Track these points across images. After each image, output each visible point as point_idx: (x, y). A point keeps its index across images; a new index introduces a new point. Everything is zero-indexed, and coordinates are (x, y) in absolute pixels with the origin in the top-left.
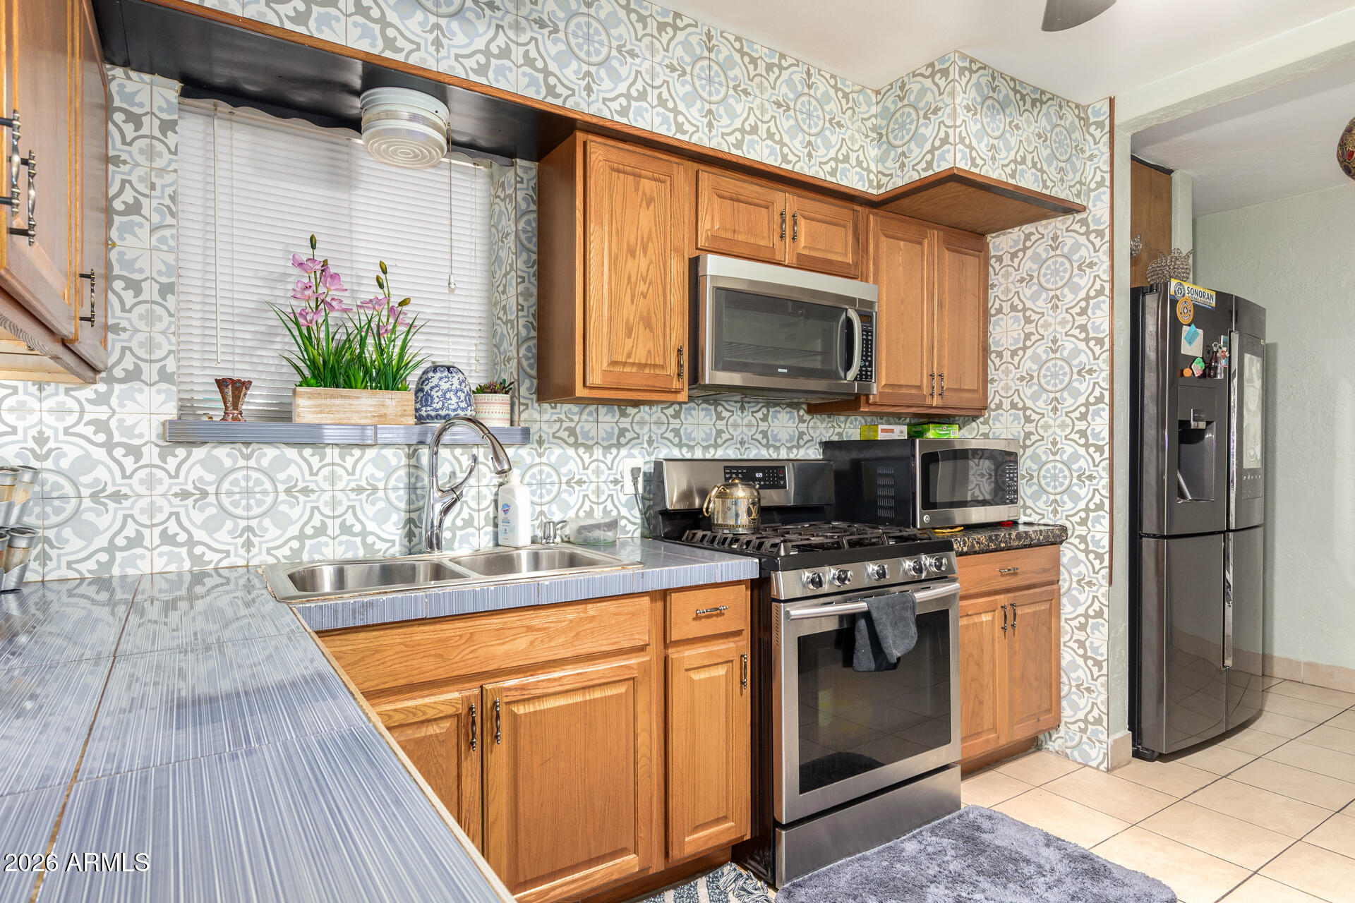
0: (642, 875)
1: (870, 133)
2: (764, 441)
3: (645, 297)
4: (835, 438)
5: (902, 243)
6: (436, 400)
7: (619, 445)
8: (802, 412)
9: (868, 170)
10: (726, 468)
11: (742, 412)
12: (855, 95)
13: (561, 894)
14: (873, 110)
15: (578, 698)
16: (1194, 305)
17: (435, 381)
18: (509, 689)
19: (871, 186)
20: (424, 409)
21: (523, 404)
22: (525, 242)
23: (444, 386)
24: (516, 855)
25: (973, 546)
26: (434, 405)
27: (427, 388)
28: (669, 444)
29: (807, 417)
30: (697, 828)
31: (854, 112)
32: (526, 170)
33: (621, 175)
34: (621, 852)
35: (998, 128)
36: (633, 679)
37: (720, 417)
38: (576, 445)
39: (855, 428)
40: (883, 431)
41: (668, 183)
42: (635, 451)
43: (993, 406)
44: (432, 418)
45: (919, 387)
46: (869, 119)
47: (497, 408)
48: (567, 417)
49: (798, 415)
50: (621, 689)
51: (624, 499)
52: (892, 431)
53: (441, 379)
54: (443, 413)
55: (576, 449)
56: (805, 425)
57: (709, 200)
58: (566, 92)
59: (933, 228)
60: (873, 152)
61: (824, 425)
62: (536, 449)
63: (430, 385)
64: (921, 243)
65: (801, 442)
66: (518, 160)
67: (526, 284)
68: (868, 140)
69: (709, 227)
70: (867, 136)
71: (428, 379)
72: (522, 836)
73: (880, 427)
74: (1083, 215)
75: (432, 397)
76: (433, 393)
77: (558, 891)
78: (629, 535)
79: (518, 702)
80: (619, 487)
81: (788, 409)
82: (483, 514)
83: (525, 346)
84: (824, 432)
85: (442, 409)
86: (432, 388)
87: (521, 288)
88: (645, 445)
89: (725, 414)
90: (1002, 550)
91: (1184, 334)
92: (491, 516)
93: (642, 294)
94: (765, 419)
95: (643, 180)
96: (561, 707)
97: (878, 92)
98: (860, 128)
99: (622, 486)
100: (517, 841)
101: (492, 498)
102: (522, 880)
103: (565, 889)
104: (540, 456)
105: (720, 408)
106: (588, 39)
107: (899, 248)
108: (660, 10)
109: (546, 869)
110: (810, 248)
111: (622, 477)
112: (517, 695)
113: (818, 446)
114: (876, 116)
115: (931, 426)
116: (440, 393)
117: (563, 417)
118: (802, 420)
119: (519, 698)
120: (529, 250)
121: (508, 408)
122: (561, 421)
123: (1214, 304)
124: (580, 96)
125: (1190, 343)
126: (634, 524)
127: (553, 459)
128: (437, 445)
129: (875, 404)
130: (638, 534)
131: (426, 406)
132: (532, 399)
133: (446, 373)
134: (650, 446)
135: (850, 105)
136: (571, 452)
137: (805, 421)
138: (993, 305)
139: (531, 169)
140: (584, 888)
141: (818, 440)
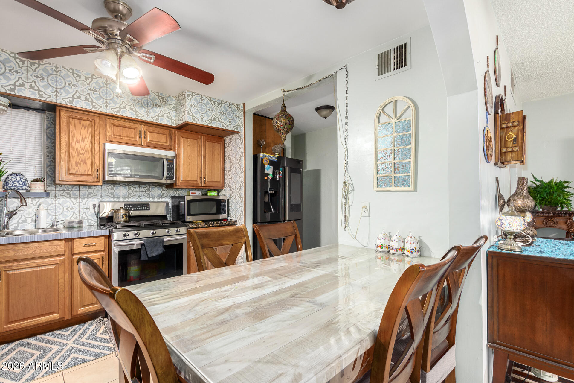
0: (61, 320)
1: (172, 109)
2: (148, 196)
3: (83, 155)
4: (177, 195)
5: (189, 140)
6: (10, 184)
7: (88, 197)
8: (163, 188)
9: (172, 119)
10: (125, 204)
11: (139, 188)
12: (166, 98)
13: (26, 325)
14: (174, 102)
15: (35, 269)
16: (269, 160)
17: (10, 178)
18: (6, 267)
19: (172, 123)
20: (6, 187)
21: (48, 185)
22: (50, 137)
23: (13, 180)
24: (8, 314)
25: (198, 226)
26: (9, 186)
27: (7, 180)
28: (109, 197)
29: (166, 189)
30: (84, 306)
31: (166, 103)
32: (50, 115)
33: (74, 120)
34: (53, 313)
35: (205, 109)
36: (58, 264)
37: (130, 189)
38: (70, 197)
39: (185, 192)
40: (192, 193)
41: (94, 122)
42: (95, 199)
43: (225, 186)
44: (9, 189)
45: (196, 181)
46: (172, 104)
47: (39, 186)
48: (66, 189)
49: (162, 189)
50: (53, 267)
51: (90, 214)
52: (196, 193)
53: (12, 177)
54: (13, 188)
55: (70, 199)
56: (165, 191)
57: (110, 127)
58: (47, 96)
59: (202, 135)
60: (173, 114)
61: (173, 191)
62: (53, 199)
63: (8, 179)
64: (197, 140)
65: (163, 196)
66: (46, 112)
67: (50, 149)
68: (172, 111)
69: (110, 134)
70: (171, 110)
71: (8, 178)
72: (11, 309)
73: (191, 192)
74: (239, 134)
75: (9, 183)
76: (9, 182)
77: (25, 324)
78: (93, 225)
79: (10, 270)
80: (88, 210)
81: (158, 187)
82: (30, 219)
83: (49, 167)
84: (172, 193)
85: (12, 187)
86: (9, 180)
87: (48, 150)
88: (99, 197)
89: (132, 188)
90: (211, 227)
91: (265, 167)
92: (34, 219)
93: (82, 153)
94: (149, 189)
95: (82, 121)
96: (27, 272)
97: (175, 97)
98: (168, 107)
99: (89, 210)
100: (9, 310)
101: (35, 214)
102: (10, 321)
103: (28, 323)
104: (55, 201)
105: (130, 187)
106: (57, 81)
107: (188, 141)
108: (86, 73)
109: (21, 318)
110: (152, 141)
111: (89, 207)
112: (9, 269)
113: (170, 198)
114: (174, 104)
115: (209, 192)
116: (11, 182)
117: (65, 189)
118: (163, 190)
119: (10, 269)
120: (51, 139)
121: (43, 186)
122: (64, 190)
123: (277, 159)
124: (53, 97)
125: (268, 170)
126: (95, 221)
127: (60, 202)
128: (7, 198)
129: (178, 186)
130: (96, 224)
131: (7, 186)
132: (52, 184)
133: (15, 176)
134: (101, 198)
135: (164, 100)
136: (68, 200)
137: (165, 190)
138: (226, 157)
139: (52, 114)
140: (36, 323)
141: (170, 196)
